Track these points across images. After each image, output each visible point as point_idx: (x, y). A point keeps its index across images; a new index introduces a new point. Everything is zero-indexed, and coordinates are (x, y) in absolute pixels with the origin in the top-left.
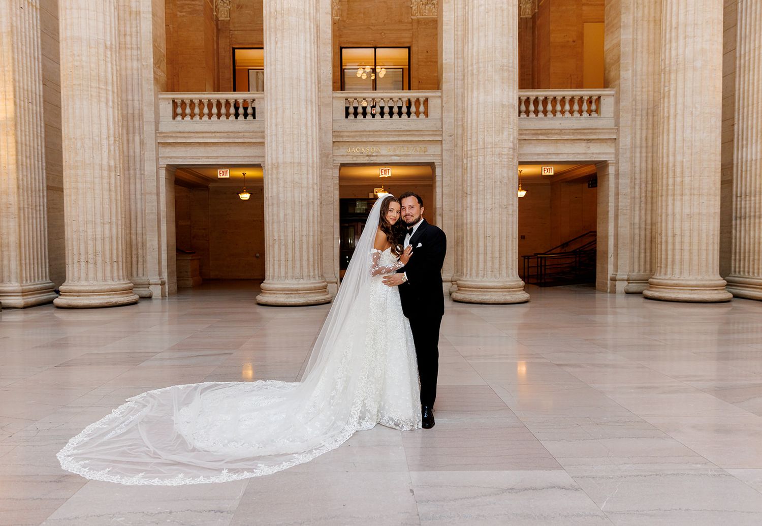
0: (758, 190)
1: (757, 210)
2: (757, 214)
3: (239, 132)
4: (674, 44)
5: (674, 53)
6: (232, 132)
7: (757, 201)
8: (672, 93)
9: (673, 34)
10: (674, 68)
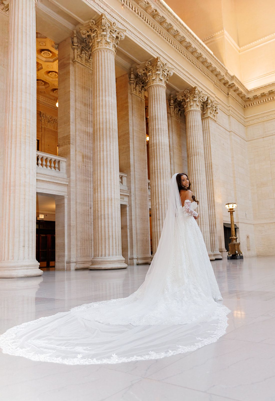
0: (212, 224)
1: (213, 231)
2: (213, 232)
3: (57, 177)
4: (196, 175)
5: (197, 178)
6: (53, 176)
7: (213, 228)
8: (197, 191)
9: (196, 172)
10: (197, 183)
